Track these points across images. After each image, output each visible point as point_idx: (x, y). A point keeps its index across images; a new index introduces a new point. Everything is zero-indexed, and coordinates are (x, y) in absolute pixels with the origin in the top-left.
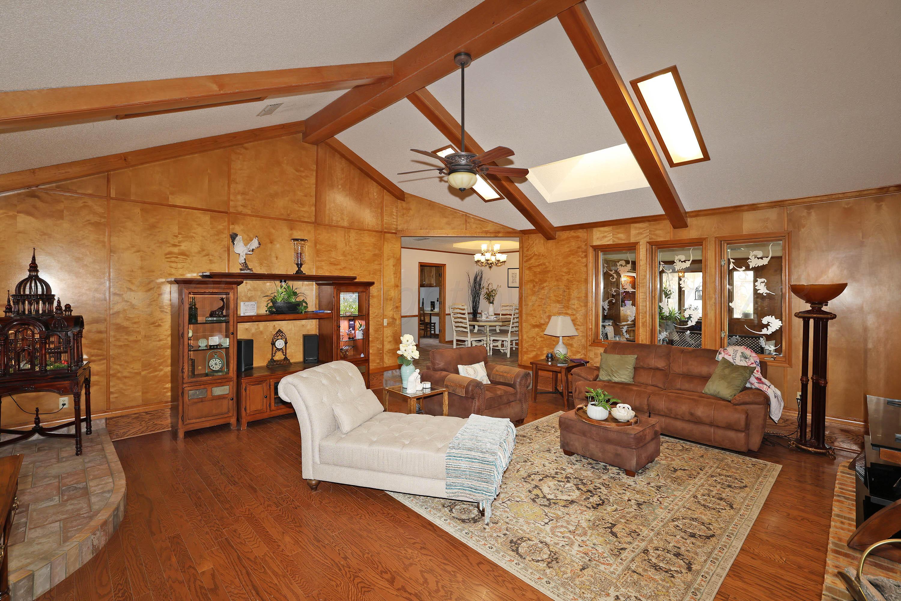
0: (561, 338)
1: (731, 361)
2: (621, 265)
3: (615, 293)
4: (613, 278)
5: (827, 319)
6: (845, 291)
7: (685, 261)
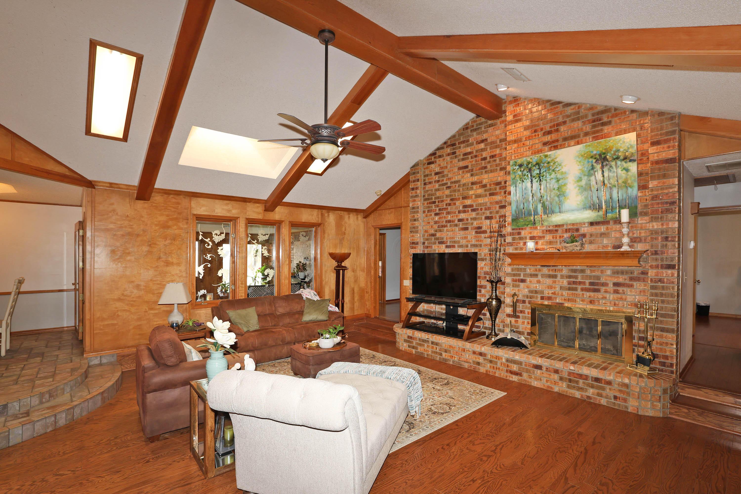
0: (176, 306)
1: (310, 298)
2: (216, 234)
3: (210, 259)
4: (209, 245)
5: (344, 270)
6: (351, 255)
7: (265, 235)
